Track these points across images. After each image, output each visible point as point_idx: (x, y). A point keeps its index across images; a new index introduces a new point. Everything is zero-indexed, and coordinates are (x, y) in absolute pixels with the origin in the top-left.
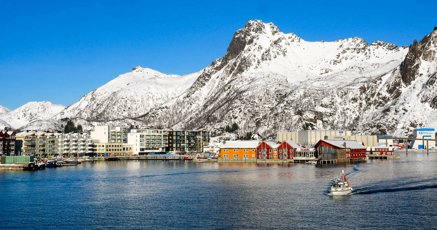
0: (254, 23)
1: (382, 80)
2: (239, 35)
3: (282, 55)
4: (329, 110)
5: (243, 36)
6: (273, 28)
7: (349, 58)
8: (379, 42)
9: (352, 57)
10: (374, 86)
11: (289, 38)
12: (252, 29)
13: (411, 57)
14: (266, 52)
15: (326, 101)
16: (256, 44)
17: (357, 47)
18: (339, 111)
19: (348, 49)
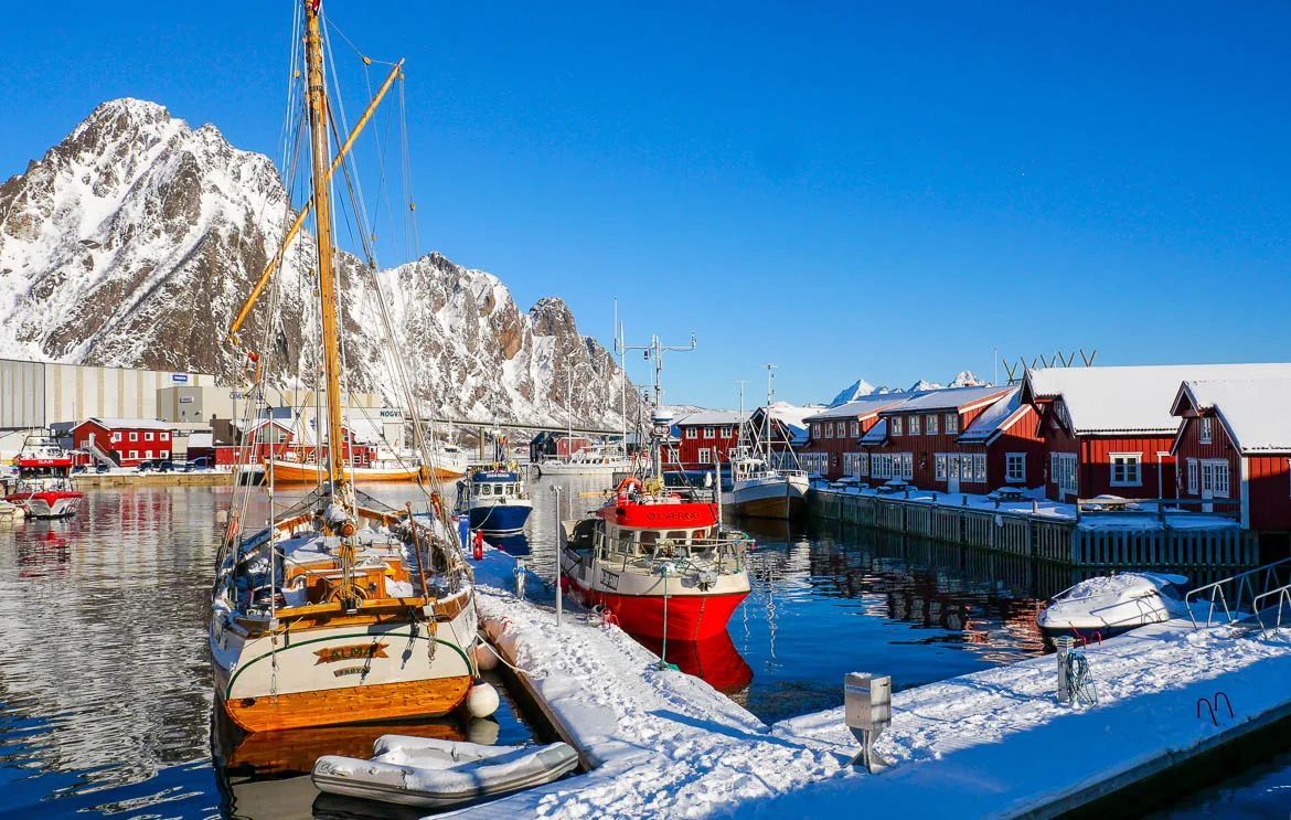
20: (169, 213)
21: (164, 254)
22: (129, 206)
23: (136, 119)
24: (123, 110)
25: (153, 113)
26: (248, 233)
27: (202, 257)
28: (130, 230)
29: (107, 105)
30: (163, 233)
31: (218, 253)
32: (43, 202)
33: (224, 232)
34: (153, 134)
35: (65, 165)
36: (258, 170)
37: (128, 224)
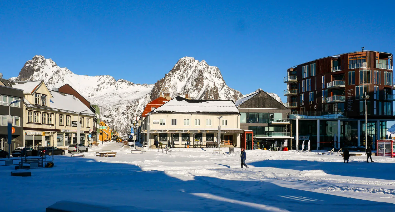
0: (40, 58)
1: (139, 103)
2: (29, 64)
3: (61, 82)
4: (109, 119)
5: (32, 65)
6: (53, 62)
7: (105, 88)
8: (122, 80)
9: (107, 87)
10: (135, 106)
11: (64, 71)
12: (39, 61)
13: (157, 90)
14: (51, 79)
15: (107, 113)
16: (43, 72)
17: (110, 81)
18: (115, 120)
19: (104, 82)
20: (197, 85)
21: (196, 95)
22: (188, 84)
23: (188, 62)
24: (185, 60)
25: (191, 60)
26: (214, 89)
27: (205, 96)
28: (188, 90)
29: (182, 59)
30: (196, 90)
31: (208, 94)
32: (169, 84)
33: (209, 89)
34: (192, 65)
35: (173, 74)
36: (215, 71)
37: (188, 88)
